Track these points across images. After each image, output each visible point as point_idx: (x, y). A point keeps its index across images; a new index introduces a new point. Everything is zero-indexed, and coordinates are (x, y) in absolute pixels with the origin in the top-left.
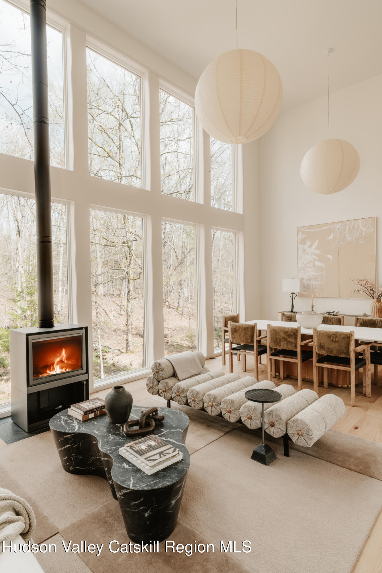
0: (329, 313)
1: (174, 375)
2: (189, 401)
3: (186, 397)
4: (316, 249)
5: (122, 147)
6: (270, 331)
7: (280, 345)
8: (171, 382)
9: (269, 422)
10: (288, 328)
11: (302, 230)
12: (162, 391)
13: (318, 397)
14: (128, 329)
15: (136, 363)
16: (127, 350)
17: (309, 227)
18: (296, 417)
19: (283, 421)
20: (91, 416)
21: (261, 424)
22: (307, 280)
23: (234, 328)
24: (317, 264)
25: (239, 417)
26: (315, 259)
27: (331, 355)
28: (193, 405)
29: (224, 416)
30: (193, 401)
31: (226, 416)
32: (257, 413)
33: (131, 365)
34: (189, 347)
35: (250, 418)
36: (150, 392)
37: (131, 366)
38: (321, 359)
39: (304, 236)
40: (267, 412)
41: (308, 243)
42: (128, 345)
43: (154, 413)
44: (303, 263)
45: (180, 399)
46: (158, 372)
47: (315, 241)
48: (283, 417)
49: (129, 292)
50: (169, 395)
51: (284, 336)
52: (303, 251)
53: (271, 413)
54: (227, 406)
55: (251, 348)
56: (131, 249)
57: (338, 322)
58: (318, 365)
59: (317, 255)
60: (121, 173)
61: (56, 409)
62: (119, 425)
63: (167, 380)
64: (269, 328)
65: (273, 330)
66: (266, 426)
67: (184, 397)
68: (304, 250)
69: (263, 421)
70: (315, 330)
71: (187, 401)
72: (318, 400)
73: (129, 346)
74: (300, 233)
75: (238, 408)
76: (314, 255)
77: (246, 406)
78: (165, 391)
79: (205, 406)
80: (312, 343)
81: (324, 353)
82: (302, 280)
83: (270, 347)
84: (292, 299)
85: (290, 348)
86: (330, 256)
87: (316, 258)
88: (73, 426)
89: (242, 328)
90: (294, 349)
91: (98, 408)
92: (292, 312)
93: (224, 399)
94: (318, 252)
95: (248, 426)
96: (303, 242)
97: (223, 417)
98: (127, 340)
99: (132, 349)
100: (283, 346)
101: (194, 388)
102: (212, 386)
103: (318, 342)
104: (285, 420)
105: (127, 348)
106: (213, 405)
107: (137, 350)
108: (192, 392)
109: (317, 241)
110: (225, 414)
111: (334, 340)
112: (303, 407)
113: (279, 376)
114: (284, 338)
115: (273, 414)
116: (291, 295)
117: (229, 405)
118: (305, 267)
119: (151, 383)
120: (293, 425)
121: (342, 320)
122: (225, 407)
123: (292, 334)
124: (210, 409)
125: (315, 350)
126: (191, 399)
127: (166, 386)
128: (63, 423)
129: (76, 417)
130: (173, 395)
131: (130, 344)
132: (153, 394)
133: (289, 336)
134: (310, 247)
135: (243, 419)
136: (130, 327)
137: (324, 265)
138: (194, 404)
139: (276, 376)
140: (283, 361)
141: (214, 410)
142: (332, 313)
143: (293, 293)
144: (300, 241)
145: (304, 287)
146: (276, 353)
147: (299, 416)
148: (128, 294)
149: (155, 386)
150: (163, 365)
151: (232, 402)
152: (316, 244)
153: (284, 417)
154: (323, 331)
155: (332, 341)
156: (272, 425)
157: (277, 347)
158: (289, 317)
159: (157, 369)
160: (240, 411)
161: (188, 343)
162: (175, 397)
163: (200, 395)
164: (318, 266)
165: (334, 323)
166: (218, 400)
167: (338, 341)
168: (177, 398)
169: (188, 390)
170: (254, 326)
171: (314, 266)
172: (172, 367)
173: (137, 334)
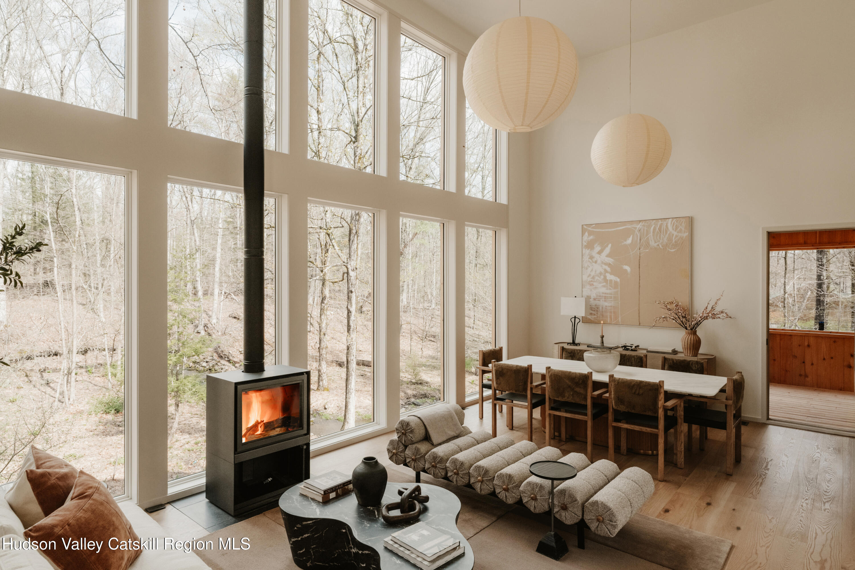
0: (625, 347)
1: (427, 438)
2: (449, 474)
3: (446, 469)
4: (608, 256)
5: (323, 86)
6: (551, 377)
7: (564, 397)
8: (423, 447)
9: (560, 504)
10: (576, 373)
11: (590, 229)
12: (410, 459)
13: (619, 470)
14: (320, 355)
15: (332, 405)
16: (319, 386)
17: (598, 225)
18: (595, 498)
19: (578, 503)
20: (332, 495)
21: (549, 506)
22: (595, 299)
23: (500, 370)
24: (610, 277)
25: (519, 497)
26: (606, 271)
27: (633, 411)
28: (455, 480)
29: (498, 495)
30: (455, 474)
31: (502, 495)
32: (544, 492)
33: (325, 409)
34: (411, 382)
35: (535, 499)
36: (392, 461)
37: (325, 411)
38: (619, 416)
39: (591, 237)
40: (557, 491)
41: (598, 248)
42: (320, 378)
43: (417, 493)
44: (590, 275)
45: (437, 471)
46: (405, 434)
47: (607, 246)
48: (578, 499)
49: (323, 299)
50: (421, 465)
51: (570, 383)
52: (589, 258)
53: (563, 492)
54: (504, 482)
55: (523, 397)
56: (333, 237)
57: (639, 362)
58: (614, 424)
59: (609, 265)
60: (320, 125)
61: (264, 483)
62: (372, 508)
63: (419, 446)
64: (549, 372)
65: (554, 375)
66: (556, 510)
67: (443, 469)
68: (591, 257)
69: (552, 502)
70: (611, 377)
71: (446, 473)
72: (621, 475)
73: (322, 380)
74: (587, 234)
75: (519, 486)
76: (606, 264)
77: (529, 483)
78: (414, 460)
79: (472, 480)
80: (607, 395)
81: (622, 408)
82: (588, 299)
83: (550, 399)
84: (574, 326)
85: (578, 400)
86: (627, 268)
87: (608, 269)
88: (313, 509)
89: (511, 370)
90: (583, 403)
91: (340, 485)
92: (574, 343)
93: (499, 472)
94: (610, 260)
95: (532, 509)
96: (590, 246)
97: (497, 497)
98: (319, 371)
99: (326, 384)
100: (568, 397)
101: (456, 456)
102: (479, 454)
103: (615, 394)
104: (580, 502)
105: (319, 382)
106: (483, 480)
107: (333, 385)
108: (454, 462)
109: (610, 246)
110: (499, 493)
111: (637, 392)
112: (602, 485)
113: (560, 436)
114: (569, 387)
115: (565, 495)
116: (573, 320)
117: (506, 481)
118: (592, 281)
119: (394, 449)
120: (591, 509)
121: (644, 359)
122: (500, 484)
123: (581, 381)
124: (479, 485)
125: (612, 404)
126: (452, 471)
127: (417, 453)
128: (298, 505)
129: (312, 497)
130: (427, 466)
131: (324, 377)
132: (397, 463)
133: (577, 384)
134: (600, 253)
135: (525, 500)
136: (324, 352)
137: (618, 280)
138: (457, 478)
139: (555, 436)
140: (566, 417)
141: (484, 487)
142: (630, 348)
143: (575, 317)
144: (585, 244)
145: (591, 309)
146: (557, 406)
147: (597, 497)
148: (322, 302)
149: (401, 452)
150: (412, 424)
151: (510, 477)
152: (608, 250)
153: (580, 498)
154: (622, 379)
155: (635, 393)
156: (564, 508)
157: (560, 399)
158: (571, 352)
159: (403, 430)
160: (521, 488)
161: (410, 377)
162: (429, 468)
163: (466, 466)
164: (611, 281)
165: (633, 363)
166: (491, 474)
167: (642, 394)
168: (432, 470)
169: (447, 460)
170: (528, 368)
171: (605, 279)
172: (423, 428)
173: (332, 362)
